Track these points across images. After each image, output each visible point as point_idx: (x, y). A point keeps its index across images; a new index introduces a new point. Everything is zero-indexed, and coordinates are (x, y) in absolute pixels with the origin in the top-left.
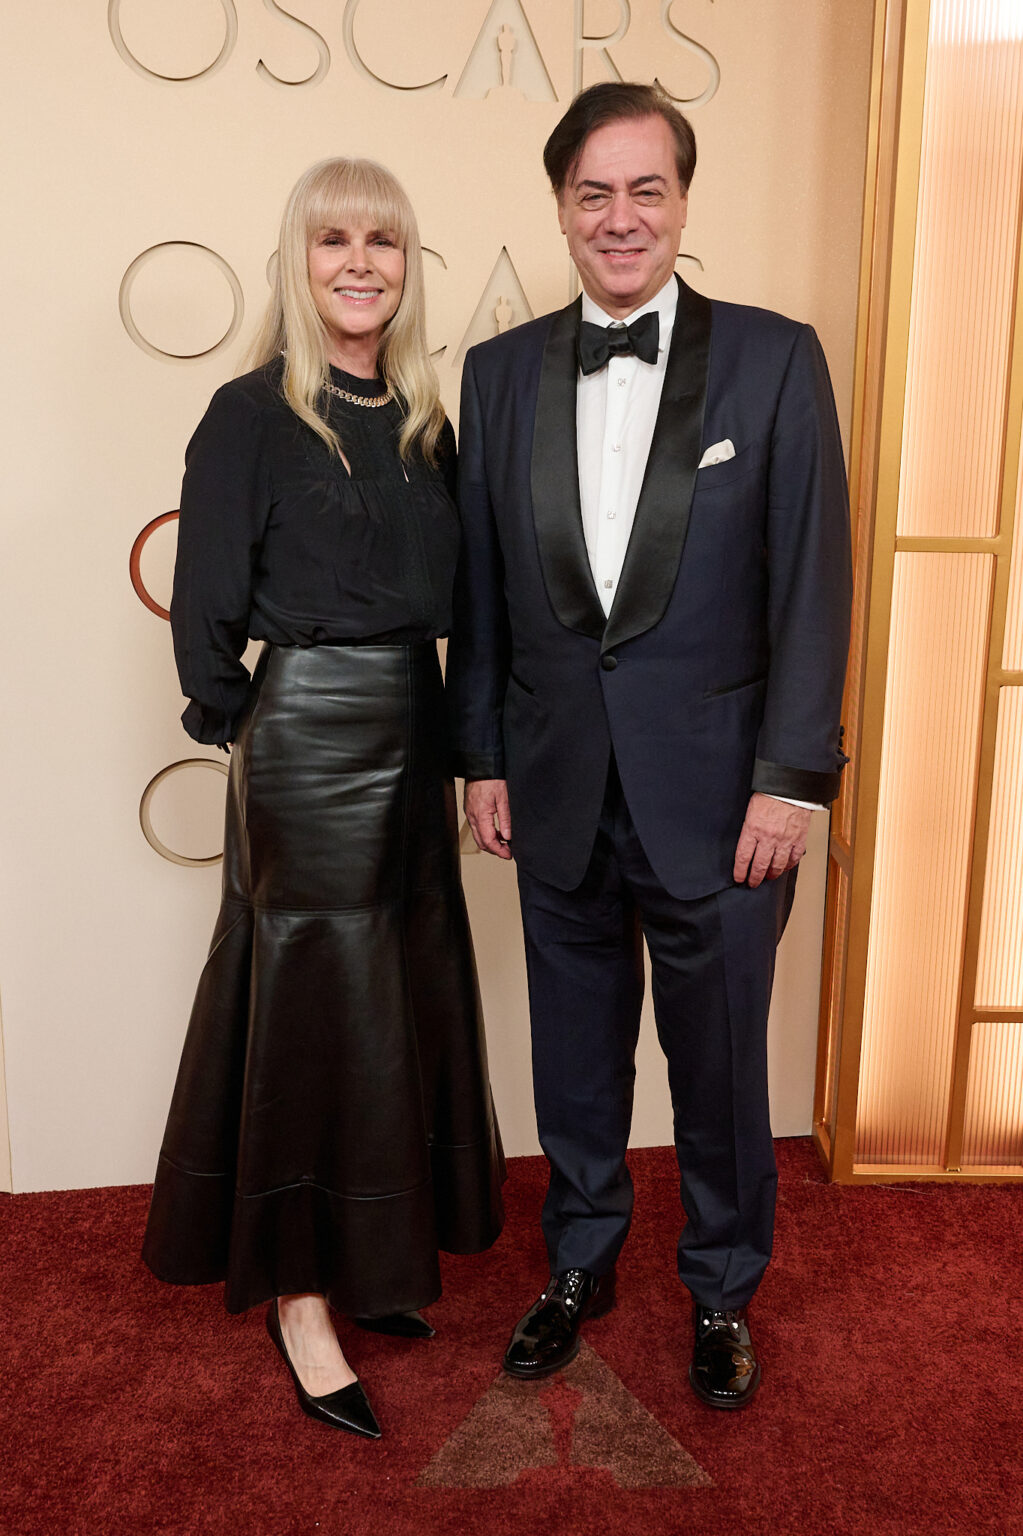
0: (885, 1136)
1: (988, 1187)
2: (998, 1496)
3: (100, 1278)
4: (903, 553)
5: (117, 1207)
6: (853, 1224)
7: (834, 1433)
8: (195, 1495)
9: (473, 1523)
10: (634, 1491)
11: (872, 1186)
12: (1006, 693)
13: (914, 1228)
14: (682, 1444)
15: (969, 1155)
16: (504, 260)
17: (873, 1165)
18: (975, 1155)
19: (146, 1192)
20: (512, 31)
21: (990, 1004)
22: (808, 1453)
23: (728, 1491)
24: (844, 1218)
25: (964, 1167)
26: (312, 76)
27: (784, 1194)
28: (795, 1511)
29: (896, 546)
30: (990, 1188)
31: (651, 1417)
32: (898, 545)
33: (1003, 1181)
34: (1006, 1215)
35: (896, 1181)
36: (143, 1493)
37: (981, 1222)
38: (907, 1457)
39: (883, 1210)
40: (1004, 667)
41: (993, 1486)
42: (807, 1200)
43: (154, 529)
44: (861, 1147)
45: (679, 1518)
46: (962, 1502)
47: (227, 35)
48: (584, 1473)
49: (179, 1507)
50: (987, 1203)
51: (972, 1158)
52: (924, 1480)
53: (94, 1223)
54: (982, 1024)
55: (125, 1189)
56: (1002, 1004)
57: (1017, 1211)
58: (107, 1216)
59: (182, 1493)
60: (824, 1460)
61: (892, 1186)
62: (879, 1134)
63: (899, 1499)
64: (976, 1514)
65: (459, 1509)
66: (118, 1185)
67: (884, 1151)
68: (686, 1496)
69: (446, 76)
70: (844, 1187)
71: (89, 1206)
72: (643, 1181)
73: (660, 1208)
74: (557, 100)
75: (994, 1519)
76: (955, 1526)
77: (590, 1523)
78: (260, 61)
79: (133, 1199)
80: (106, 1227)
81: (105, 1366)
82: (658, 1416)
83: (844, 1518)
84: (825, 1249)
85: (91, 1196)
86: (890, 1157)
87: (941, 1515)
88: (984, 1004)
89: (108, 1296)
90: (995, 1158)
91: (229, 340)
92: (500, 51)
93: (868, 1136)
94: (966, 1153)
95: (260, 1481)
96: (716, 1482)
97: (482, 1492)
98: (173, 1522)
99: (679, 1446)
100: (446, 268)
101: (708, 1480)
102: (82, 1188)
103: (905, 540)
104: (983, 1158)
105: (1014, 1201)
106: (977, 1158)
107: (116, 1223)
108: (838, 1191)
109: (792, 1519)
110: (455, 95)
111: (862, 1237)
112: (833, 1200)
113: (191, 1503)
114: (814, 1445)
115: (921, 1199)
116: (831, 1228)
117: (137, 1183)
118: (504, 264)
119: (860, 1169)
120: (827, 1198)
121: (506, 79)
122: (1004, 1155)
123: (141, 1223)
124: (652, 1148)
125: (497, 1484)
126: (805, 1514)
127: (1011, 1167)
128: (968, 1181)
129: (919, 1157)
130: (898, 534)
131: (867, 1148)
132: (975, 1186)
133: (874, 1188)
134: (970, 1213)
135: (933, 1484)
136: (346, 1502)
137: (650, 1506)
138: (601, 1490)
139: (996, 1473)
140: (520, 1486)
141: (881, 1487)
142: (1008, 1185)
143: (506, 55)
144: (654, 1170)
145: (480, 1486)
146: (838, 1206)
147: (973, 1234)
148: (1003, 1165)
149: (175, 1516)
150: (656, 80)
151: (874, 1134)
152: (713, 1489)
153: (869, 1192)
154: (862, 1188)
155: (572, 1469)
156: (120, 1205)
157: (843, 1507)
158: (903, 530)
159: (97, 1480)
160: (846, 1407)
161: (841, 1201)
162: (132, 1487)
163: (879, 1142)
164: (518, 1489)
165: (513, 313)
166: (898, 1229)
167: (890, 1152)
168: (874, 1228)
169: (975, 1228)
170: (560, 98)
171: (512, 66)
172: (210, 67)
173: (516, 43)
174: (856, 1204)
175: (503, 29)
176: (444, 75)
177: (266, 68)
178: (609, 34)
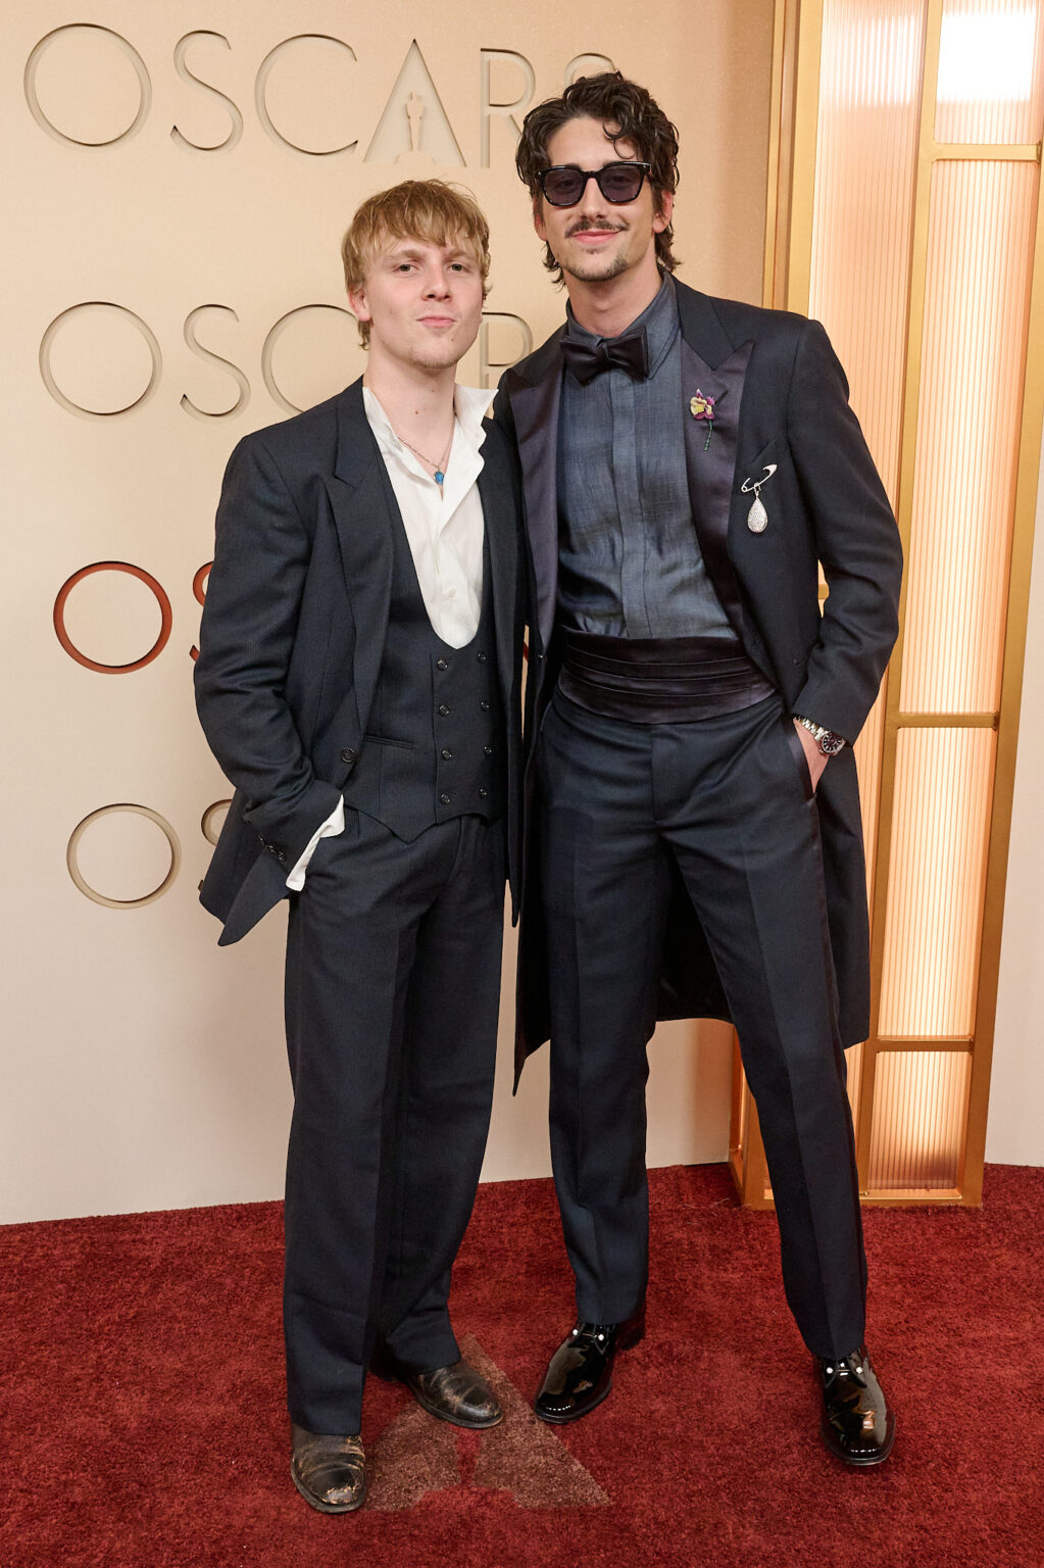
1: (894, 1210)
2: (883, 1510)
3: (26, 1313)
5: (48, 1241)
6: (762, 1247)
7: (730, 1452)
8: (104, 1522)
9: (374, 1545)
10: (535, 1512)
12: (903, 734)
14: (583, 1464)
15: (876, 1179)
18: (882, 1179)
19: (78, 1226)
20: (419, 98)
21: (894, 1034)
22: (703, 1471)
23: (624, 1510)
25: (872, 1191)
26: (225, 143)
27: (698, 1218)
28: (688, 1528)
30: (896, 1211)
31: (555, 1438)
33: (909, 1205)
34: (910, 1237)
36: (54, 1521)
37: (885, 1244)
38: (799, 1473)
40: (902, 709)
41: (880, 1500)
42: (721, 1225)
43: (78, 580)
45: (575, 1536)
46: (849, 1516)
47: (142, 101)
48: (486, 1493)
49: (90, 1535)
50: (893, 1225)
51: (879, 1182)
52: (814, 1495)
53: (25, 1257)
54: (887, 1053)
55: (56, 1223)
56: (905, 1034)
57: (920, 1232)
58: (38, 1250)
59: (92, 1521)
60: (720, 1478)
63: (788, 1514)
64: (862, 1529)
65: (362, 1531)
66: (50, 1219)
68: (584, 1514)
69: (356, 142)
70: (755, 1212)
71: (21, 1240)
74: (465, 165)
75: (879, 1532)
76: (840, 1540)
77: (489, 1543)
78: (175, 127)
79: (65, 1234)
80: (37, 1261)
81: (26, 1398)
82: (562, 1437)
83: (734, 1533)
84: (733, 1272)
85: (24, 1231)
87: (828, 1530)
88: (888, 1034)
89: (33, 1329)
90: (901, 1182)
91: (148, 397)
92: (409, 117)
94: (873, 1178)
95: (170, 1507)
96: (614, 1500)
97: (387, 1514)
98: (83, 1550)
99: (580, 1466)
101: (604, 1499)
102: (15, 1223)
104: (890, 1182)
105: (918, 1223)
106: (884, 1182)
107: (47, 1255)
108: (750, 1216)
109: (684, 1536)
110: (366, 160)
111: (770, 1260)
112: (745, 1224)
113: (100, 1531)
114: (710, 1464)
117: (69, 1218)
120: (739, 1222)
121: (415, 144)
122: (910, 1179)
123: (70, 1257)
125: (402, 1506)
126: (698, 1531)
127: (917, 1190)
128: (875, 1205)
132: (881, 1210)
134: (875, 1235)
135: (820, 1499)
136: (252, 1527)
137: (548, 1526)
138: (501, 1510)
139: (884, 1488)
140: (423, 1508)
141: (773, 1504)
142: (912, 1208)
143: (415, 123)
145: (385, 1508)
146: (748, 1231)
147: (877, 1255)
148: (909, 1188)
149: (84, 1544)
152: (610, 1508)
155: (476, 1489)
156: (52, 1240)
157: (734, 1523)
159: (10, 1510)
160: (743, 1426)
161: (752, 1226)
162: (45, 1515)
164: (422, 1511)
169: (879, 1250)
170: (468, 163)
171: (421, 130)
172: (124, 134)
173: (425, 110)
174: (766, 1228)
175: (411, 97)
176: (354, 141)
177: (180, 135)
178: (516, 100)
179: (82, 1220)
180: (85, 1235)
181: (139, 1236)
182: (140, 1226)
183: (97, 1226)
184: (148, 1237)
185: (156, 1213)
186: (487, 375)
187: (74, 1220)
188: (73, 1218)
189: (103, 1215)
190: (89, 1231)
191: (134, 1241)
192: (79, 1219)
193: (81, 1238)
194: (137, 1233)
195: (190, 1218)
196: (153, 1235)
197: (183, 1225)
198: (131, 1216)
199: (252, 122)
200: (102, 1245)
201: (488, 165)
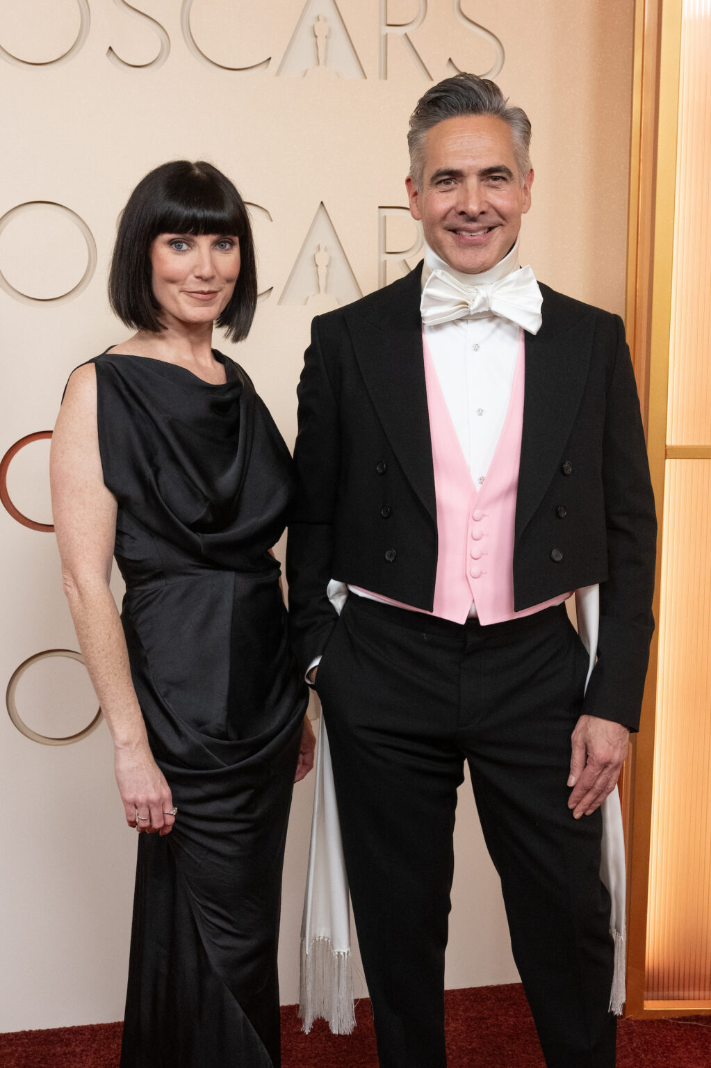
0: (671, 975)
4: (673, 460)
6: (646, 1055)
11: (661, 1020)
13: (700, 1058)
16: (322, 211)
17: (661, 1002)
19: (12, 1040)
20: (325, 20)
24: (637, 1050)
26: (154, 61)
29: (666, 455)
32: (668, 453)
35: (684, 1015)
39: (671, 1042)
43: (20, 448)
44: (651, 983)
47: (82, 25)
61: (679, 1019)
62: (666, 974)
67: (671, 989)
69: (270, 59)
70: (635, 1021)
72: (457, 1020)
73: (474, 1045)
74: (366, 78)
78: (110, 48)
86: (676, 993)
92: (316, 37)
93: (656, 974)
100: (272, 221)
103: (673, 448)
108: (631, 1025)
110: (278, 74)
112: (627, 1034)
115: (705, 1031)
116: (626, 1061)
118: (322, 217)
119: (650, 1005)
121: (321, 60)
124: (464, 990)
129: (702, 993)
130: (667, 444)
131: (656, 986)
133: (664, 1022)
143: (321, 41)
144: (466, 1011)
146: (630, 1039)
150: (450, 61)
151: (661, 975)
153: (658, 1026)
154: (652, 1022)
158: (671, 441)
161: (635, 1034)
163: (666, 980)
165: (330, 259)
166: (686, 1060)
167: (676, 989)
168: (664, 1059)
170: (367, 76)
171: (326, 49)
172: (65, 55)
173: (330, 30)
174: (648, 1037)
175: (318, 19)
176: (268, 57)
177: (115, 54)
178: (409, 22)
179: (16, 1035)
180: (20, 1049)
181: (70, 1049)
182: (69, 1039)
183: (29, 1040)
184: (78, 1050)
185: (83, 1027)
186: (385, 261)
187: (9, 1034)
188: (7, 1032)
189: (34, 1029)
190: (23, 1044)
191: (64, 1054)
192: (13, 1034)
193: (16, 1051)
194: (67, 1046)
195: (115, 1032)
196: (83, 1048)
197: (109, 1039)
198: (60, 1030)
199: (178, 43)
200: (35, 1058)
201: (386, 79)
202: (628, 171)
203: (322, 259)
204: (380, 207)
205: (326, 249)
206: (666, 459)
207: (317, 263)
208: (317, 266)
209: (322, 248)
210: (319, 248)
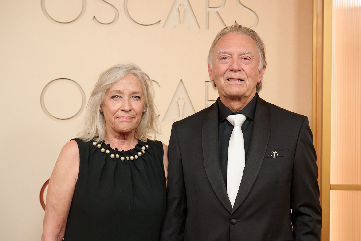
4: (334, 191)
16: (181, 84)
20: (183, 5)
26: (112, 22)
32: (331, 187)
47: (83, 8)
69: (160, 21)
74: (200, 28)
78: (94, 17)
92: (179, 12)
100: (160, 87)
103: (334, 185)
110: (163, 27)
118: (181, 86)
121: (182, 22)
130: (331, 183)
143: (182, 14)
150: (236, 22)
158: (333, 182)
165: (185, 103)
171: (184, 17)
172: (75, 20)
173: (185, 9)
175: (180, 5)
176: (159, 20)
177: (96, 19)
178: (219, 6)
186: (208, 104)
199: (122, 14)
201: (209, 29)
202: (311, 67)
203: (181, 103)
204: (206, 82)
205: (183, 99)
206: (330, 190)
207: (179, 105)
208: (179, 106)
209: (181, 98)
210: (180, 99)
